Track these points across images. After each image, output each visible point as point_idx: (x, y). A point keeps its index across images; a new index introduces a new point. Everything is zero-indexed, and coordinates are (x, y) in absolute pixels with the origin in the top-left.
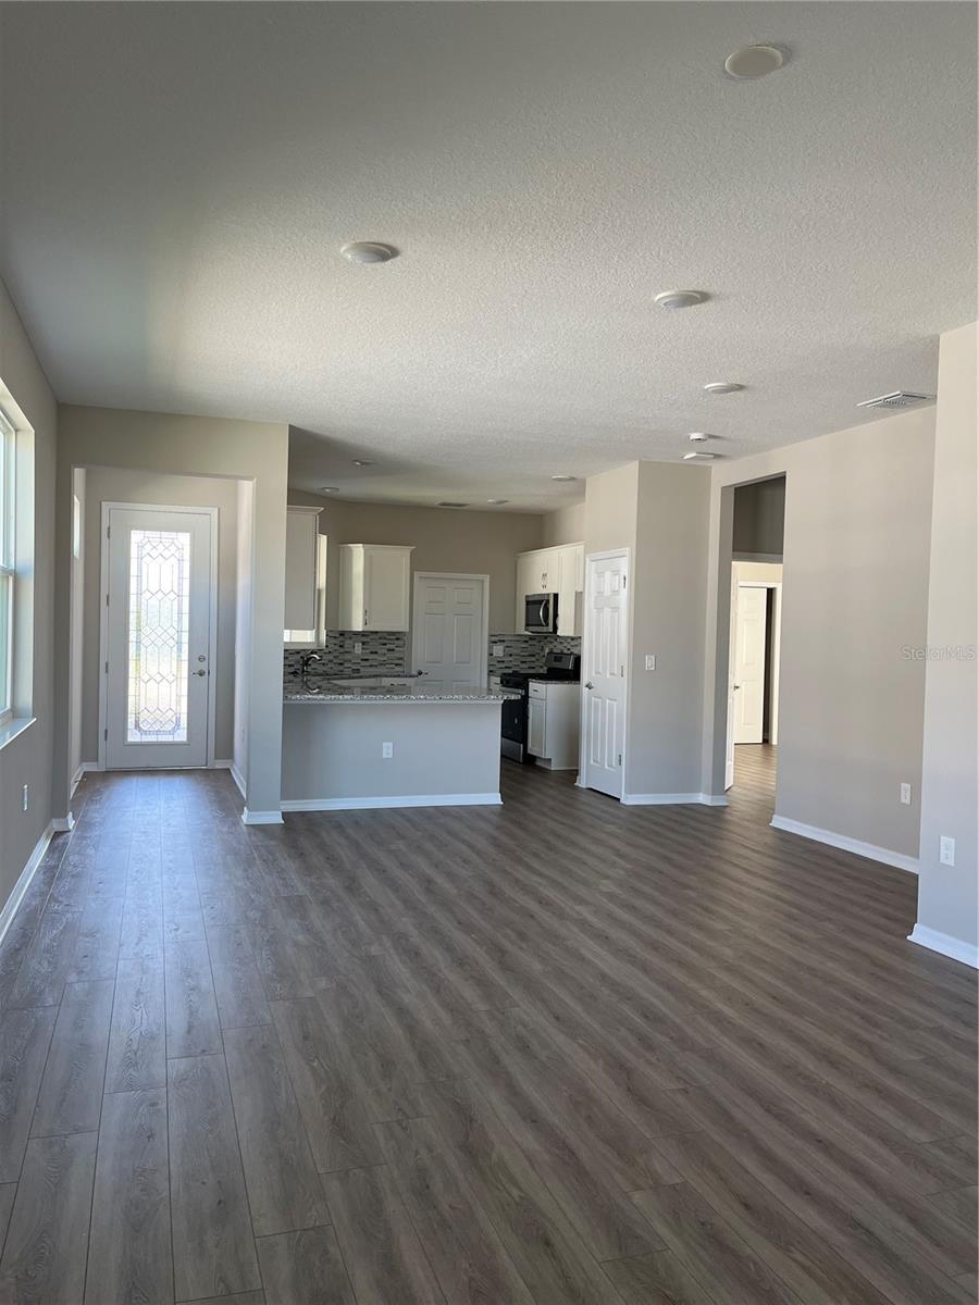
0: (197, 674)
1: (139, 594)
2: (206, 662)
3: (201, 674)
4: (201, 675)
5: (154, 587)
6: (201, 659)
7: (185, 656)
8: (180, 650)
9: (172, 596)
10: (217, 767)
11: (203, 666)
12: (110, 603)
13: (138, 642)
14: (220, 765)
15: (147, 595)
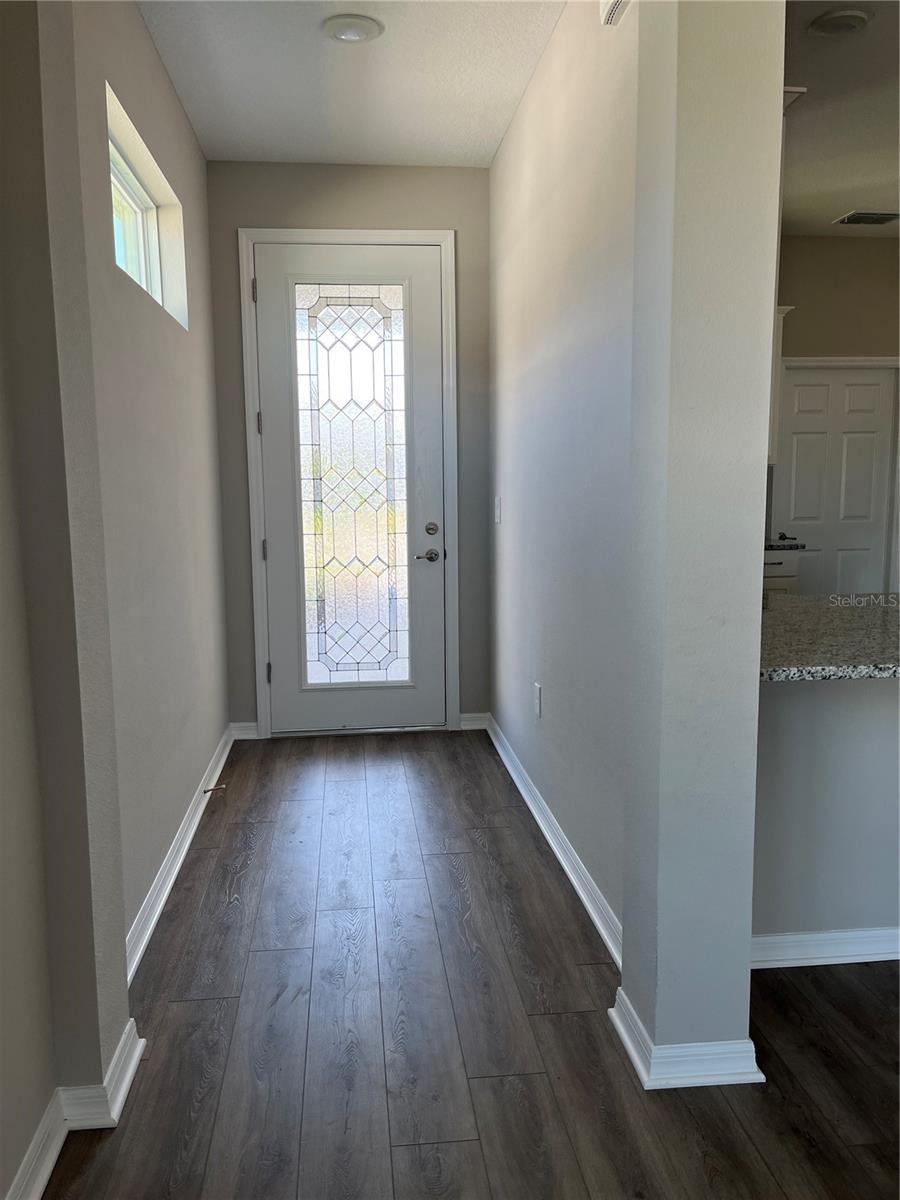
0: (424, 558)
1: (316, 410)
2: (439, 534)
3: (432, 557)
4: (431, 559)
5: (341, 399)
6: (431, 530)
7: (402, 525)
8: (391, 514)
9: (375, 411)
10: (466, 726)
11: (433, 543)
12: (264, 430)
13: (318, 501)
14: (469, 723)
15: (328, 411)
